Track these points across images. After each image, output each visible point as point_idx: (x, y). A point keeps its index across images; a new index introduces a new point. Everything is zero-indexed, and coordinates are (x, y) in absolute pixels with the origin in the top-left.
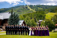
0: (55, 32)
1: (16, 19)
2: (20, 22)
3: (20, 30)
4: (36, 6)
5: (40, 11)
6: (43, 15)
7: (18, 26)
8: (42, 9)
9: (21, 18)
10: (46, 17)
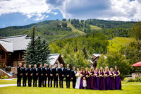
0: (131, 81)
1: (42, 52)
2: (52, 59)
3: (51, 75)
4: (86, 22)
5: (95, 34)
6: (101, 42)
7: (48, 67)
8: (99, 28)
9: (53, 49)
10: (108, 47)
